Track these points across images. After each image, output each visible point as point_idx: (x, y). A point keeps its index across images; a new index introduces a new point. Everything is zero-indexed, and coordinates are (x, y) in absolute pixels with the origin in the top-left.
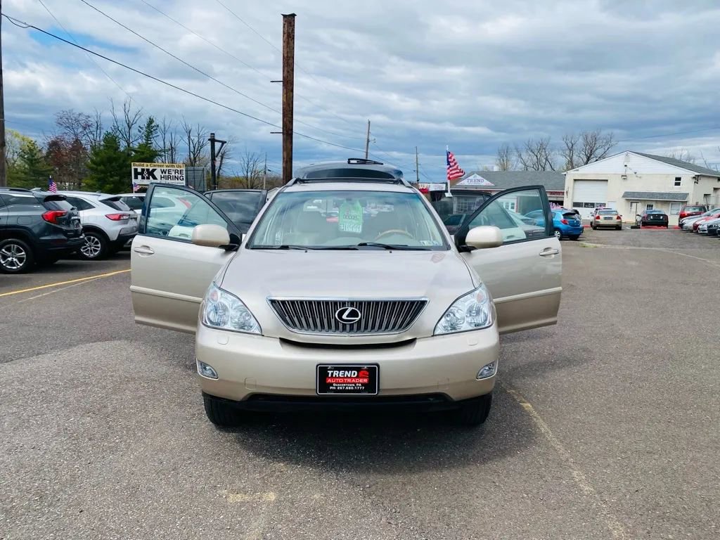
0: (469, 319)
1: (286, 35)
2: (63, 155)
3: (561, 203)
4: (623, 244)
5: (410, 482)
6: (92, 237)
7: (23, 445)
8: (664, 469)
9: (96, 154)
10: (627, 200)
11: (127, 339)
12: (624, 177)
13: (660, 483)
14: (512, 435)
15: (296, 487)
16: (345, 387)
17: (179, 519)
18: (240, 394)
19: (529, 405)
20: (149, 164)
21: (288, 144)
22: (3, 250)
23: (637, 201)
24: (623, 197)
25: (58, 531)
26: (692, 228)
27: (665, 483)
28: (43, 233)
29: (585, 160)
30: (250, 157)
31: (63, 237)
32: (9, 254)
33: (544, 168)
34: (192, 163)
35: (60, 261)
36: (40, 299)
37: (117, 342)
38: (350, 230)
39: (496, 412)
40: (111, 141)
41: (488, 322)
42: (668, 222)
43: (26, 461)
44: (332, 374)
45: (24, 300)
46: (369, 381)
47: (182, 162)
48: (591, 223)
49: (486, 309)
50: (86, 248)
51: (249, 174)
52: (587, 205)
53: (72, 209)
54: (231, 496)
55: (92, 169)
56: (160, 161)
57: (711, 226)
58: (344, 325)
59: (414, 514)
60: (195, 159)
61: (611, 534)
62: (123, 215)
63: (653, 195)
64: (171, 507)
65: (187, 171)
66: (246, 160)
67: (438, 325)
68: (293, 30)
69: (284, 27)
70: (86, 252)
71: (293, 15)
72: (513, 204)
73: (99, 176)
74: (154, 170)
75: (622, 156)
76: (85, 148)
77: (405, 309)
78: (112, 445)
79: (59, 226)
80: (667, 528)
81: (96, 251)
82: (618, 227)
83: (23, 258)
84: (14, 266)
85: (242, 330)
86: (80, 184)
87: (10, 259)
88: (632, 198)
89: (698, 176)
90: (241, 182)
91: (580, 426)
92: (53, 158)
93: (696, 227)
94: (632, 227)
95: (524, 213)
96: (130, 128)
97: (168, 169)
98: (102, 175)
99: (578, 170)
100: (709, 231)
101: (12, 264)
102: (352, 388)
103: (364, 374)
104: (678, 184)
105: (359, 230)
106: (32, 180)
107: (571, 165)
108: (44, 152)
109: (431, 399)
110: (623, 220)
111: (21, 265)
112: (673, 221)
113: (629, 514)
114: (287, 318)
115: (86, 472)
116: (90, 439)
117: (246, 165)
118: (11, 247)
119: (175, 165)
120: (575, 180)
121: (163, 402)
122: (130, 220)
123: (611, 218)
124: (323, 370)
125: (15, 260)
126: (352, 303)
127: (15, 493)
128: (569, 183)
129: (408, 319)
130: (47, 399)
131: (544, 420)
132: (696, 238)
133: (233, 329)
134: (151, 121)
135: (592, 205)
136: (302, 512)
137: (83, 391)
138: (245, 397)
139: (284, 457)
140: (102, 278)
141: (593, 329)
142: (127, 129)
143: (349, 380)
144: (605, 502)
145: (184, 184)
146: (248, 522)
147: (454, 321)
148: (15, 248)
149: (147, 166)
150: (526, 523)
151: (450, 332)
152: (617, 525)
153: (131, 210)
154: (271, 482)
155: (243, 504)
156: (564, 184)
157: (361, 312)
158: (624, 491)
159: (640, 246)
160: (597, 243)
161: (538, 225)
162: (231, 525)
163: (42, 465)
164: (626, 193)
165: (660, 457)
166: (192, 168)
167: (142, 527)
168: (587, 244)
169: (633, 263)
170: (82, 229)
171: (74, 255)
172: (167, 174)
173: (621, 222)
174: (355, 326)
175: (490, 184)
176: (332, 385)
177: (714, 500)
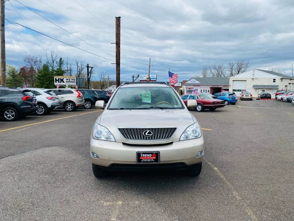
0: (192, 135)
1: (117, 25)
2: (26, 73)
3: (228, 90)
4: (253, 106)
5: (172, 197)
6: (41, 106)
7: (23, 186)
8: (267, 191)
9: (40, 73)
10: (254, 88)
11: (58, 146)
12: (253, 79)
13: (266, 195)
14: (210, 180)
15: (129, 199)
16: (147, 160)
17: (86, 211)
18: (107, 164)
19: (216, 168)
20: (61, 76)
21: (118, 68)
22: (6, 112)
23: (258, 89)
24: (253, 87)
25: (41, 216)
26: (280, 99)
27: (268, 196)
28: (22, 105)
29: (237, 72)
30: (102, 73)
31: (29, 106)
32: (8, 113)
33: (221, 76)
34: (78, 76)
35: (28, 116)
36: (22, 131)
37: (55, 147)
38: (146, 102)
39: (204, 171)
40: (46, 67)
41: (200, 135)
42: (271, 97)
43: (25, 192)
44: (142, 155)
45: (15, 132)
46: (156, 158)
47: (74, 75)
48: (240, 98)
49: (199, 130)
50: (38, 111)
51: (102, 80)
52: (238, 90)
53: (33, 95)
54: (105, 203)
55: (38, 79)
56: (65, 75)
57: (288, 98)
58: (146, 137)
59: (174, 208)
60: (80, 74)
61: (247, 214)
62: (53, 97)
63: (265, 86)
64: (83, 207)
65: (76, 79)
66: (100, 74)
67: (181, 137)
68: (120, 23)
69: (116, 22)
70: (38, 112)
71: (120, 17)
72: (208, 90)
73: (41, 82)
74: (63, 79)
75: (252, 71)
76: (35, 71)
77: (169, 131)
78: (57, 185)
79: (28, 102)
80: (268, 211)
81: (42, 112)
82: (251, 99)
83: (14, 115)
84: (10, 118)
85: (108, 140)
86: (33, 85)
87: (8, 116)
88: (256, 87)
89: (282, 78)
90: (98, 83)
91: (236, 176)
92: (22, 75)
93: (282, 99)
94: (257, 99)
95: (213, 94)
96: (53, 62)
97: (69, 78)
98: (42, 81)
99: (234, 77)
100: (287, 100)
101: (9, 117)
102: (150, 161)
103: (154, 155)
104: (274, 82)
105: (150, 102)
106: (14, 83)
107: (232, 75)
108: (18, 72)
109: (179, 165)
110: (253, 96)
111: (13, 118)
112: (273, 97)
113: (254, 207)
114: (125, 135)
115: (49, 195)
116: (49, 183)
117: (101, 77)
118: (9, 111)
119: (72, 77)
120: (233, 81)
121: (75, 170)
122: (56, 99)
123: (248, 96)
124: (139, 154)
125: (10, 116)
126: (149, 129)
127: (23, 203)
128: (231, 82)
129: (170, 134)
130: (30, 169)
131: (222, 174)
132: (282, 103)
133: (104, 140)
134: (61, 59)
135: (240, 90)
136: (132, 208)
137: (44, 166)
138: (109, 165)
139: (124, 188)
140: (46, 123)
141: (241, 139)
142: (52, 62)
143: (149, 158)
144: (245, 203)
145: (76, 84)
146: (112, 212)
147: (187, 135)
148: (11, 111)
149: (61, 77)
150: (216, 210)
151: (186, 139)
152: (250, 210)
153: (56, 95)
154: (119, 198)
155: (109, 206)
156: (229, 82)
157: (152, 132)
158: (252, 198)
159: (260, 107)
160: (243, 106)
161: (219, 99)
162: (105, 213)
163: (32, 193)
164: (254, 85)
165: (266, 186)
166: (79, 78)
167: (72, 214)
168: (239, 106)
169: (257, 114)
170: (37, 103)
171: (33, 114)
172: (68, 80)
173: (252, 97)
174: (150, 138)
175: (199, 83)
176: (142, 159)
177: (286, 201)
